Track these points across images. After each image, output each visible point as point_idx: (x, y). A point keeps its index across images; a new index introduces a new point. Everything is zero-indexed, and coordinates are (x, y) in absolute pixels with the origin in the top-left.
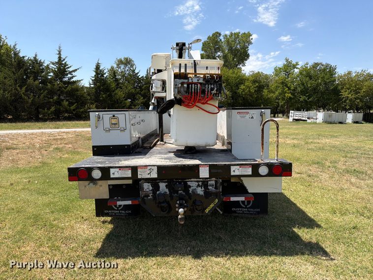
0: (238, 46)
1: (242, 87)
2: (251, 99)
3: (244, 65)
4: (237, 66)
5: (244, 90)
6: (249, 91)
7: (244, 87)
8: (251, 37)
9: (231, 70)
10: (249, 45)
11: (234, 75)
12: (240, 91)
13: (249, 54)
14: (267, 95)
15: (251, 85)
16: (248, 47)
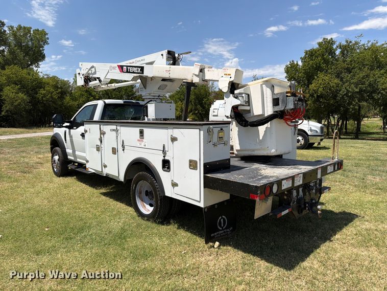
0: (30, 43)
1: (42, 91)
2: (55, 106)
3: (38, 66)
4: (29, 66)
5: (45, 95)
6: (52, 97)
7: (45, 92)
8: (47, 36)
9: (25, 70)
10: (44, 44)
11: (30, 77)
12: (39, 96)
13: (44, 55)
14: (68, 103)
15: (52, 90)
16: (43, 47)
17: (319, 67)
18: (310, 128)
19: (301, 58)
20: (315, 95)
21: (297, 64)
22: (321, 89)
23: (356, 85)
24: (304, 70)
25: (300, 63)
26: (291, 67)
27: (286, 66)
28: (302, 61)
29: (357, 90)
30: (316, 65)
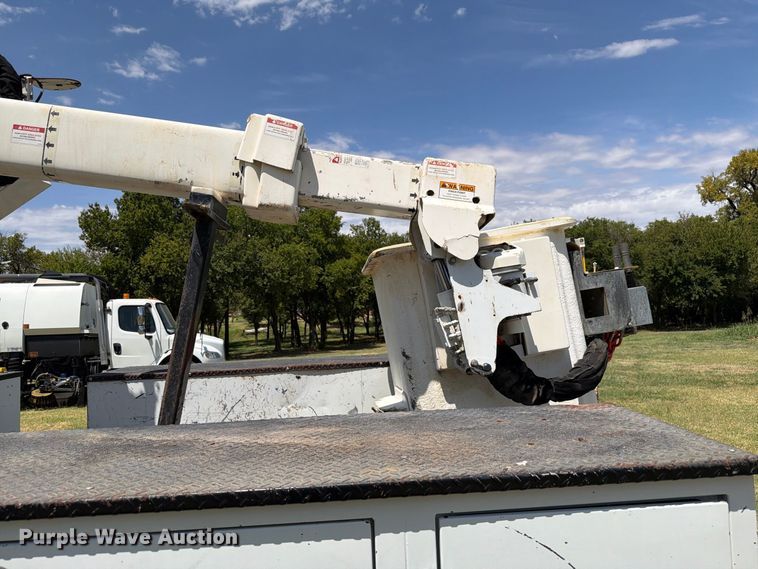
17: (154, 222)
18: (205, 348)
19: (116, 201)
20: (152, 277)
21: (107, 213)
22: (164, 266)
23: (228, 260)
24: (127, 225)
25: (114, 211)
26: (95, 218)
27: (83, 214)
28: (118, 208)
29: (230, 270)
30: (149, 218)
